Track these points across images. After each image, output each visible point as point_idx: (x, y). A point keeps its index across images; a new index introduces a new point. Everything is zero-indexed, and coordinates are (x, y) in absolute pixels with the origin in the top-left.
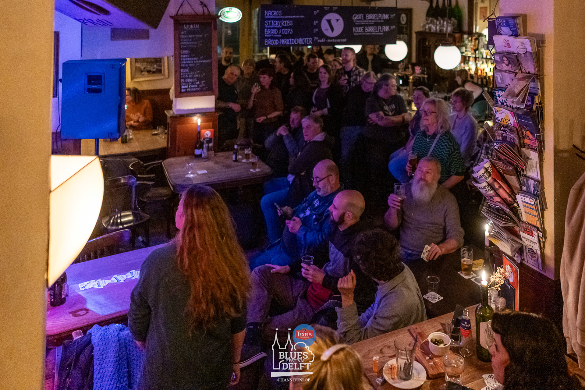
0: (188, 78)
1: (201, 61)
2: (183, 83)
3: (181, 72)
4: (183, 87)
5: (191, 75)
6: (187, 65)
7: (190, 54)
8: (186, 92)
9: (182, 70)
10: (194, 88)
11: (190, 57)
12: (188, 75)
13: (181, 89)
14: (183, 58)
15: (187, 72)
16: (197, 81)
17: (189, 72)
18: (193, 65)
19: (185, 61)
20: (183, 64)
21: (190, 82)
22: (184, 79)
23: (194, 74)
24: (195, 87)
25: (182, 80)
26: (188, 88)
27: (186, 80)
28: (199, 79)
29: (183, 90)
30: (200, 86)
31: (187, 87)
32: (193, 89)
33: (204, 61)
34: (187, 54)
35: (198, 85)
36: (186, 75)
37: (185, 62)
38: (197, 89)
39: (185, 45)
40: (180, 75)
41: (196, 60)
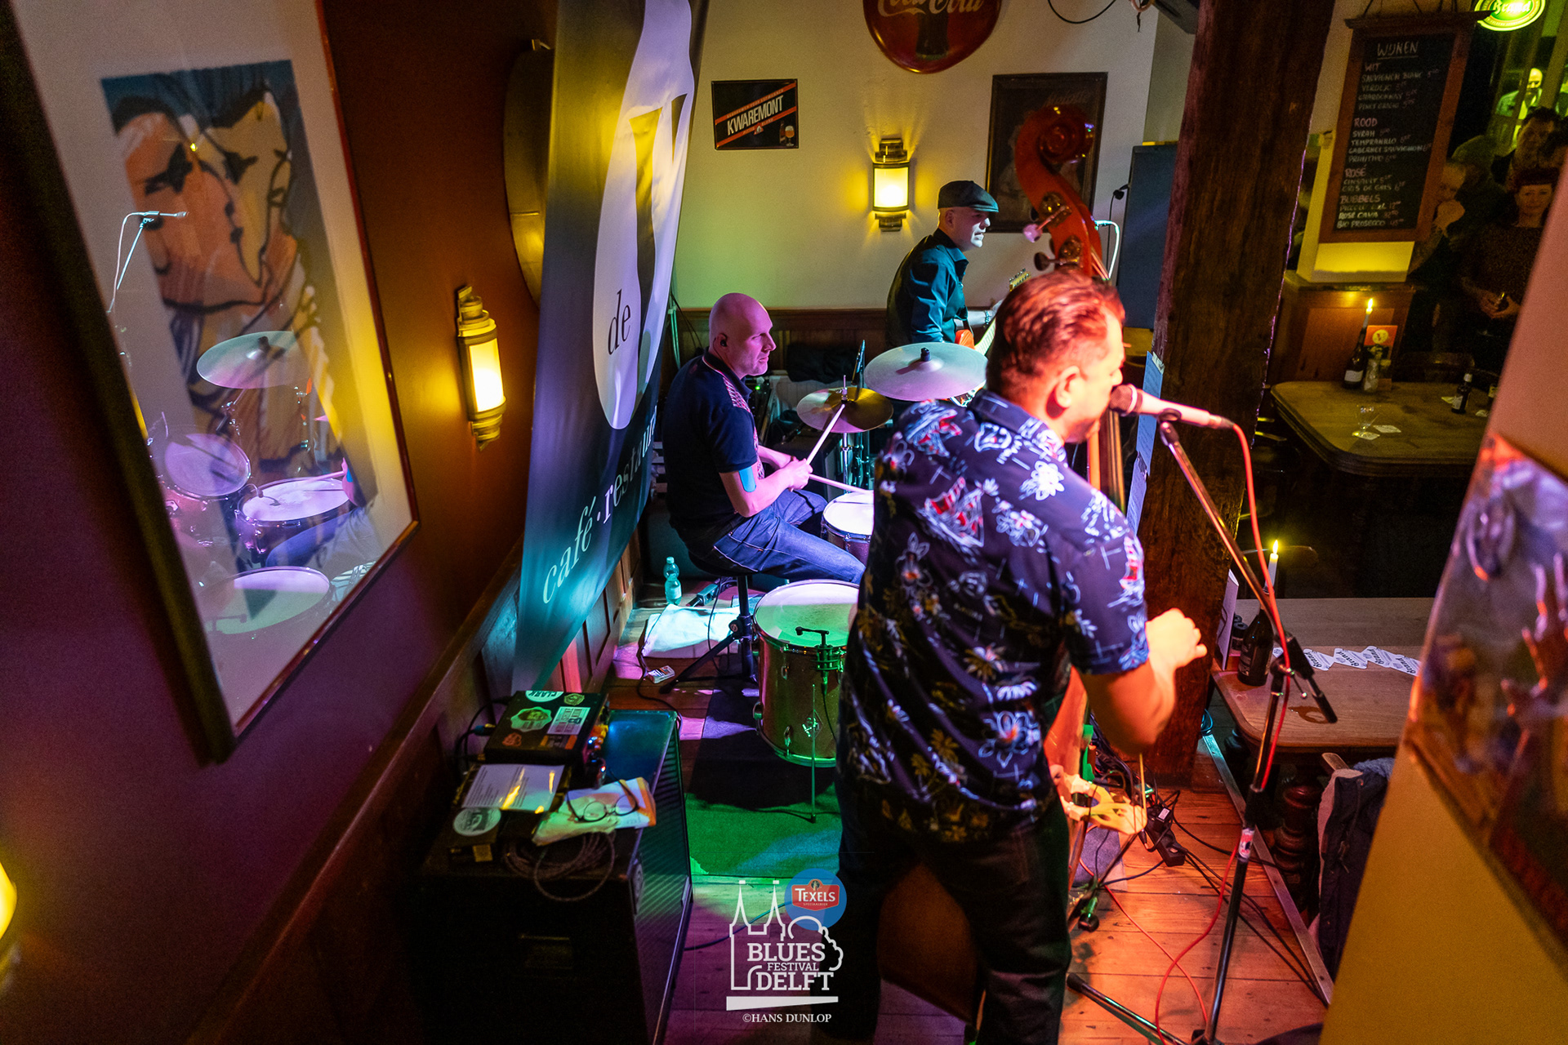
0: (1361, 192)
1: (1403, 149)
2: (1346, 204)
3: (1344, 177)
4: (1342, 216)
5: (1368, 185)
6: (1363, 159)
7: (1377, 128)
8: (1348, 229)
9: (1349, 172)
10: (1368, 219)
11: (1377, 136)
12: (1361, 187)
13: (1337, 220)
14: (1357, 138)
15: (1360, 178)
16: (1380, 203)
17: (1365, 178)
18: (1379, 158)
19: (1362, 146)
20: (1354, 154)
21: (1362, 204)
22: (1349, 194)
23: (1378, 181)
24: (1373, 219)
25: (1344, 198)
26: (1355, 218)
27: (1353, 199)
28: (1387, 197)
29: (1340, 225)
30: (1386, 215)
31: (1352, 216)
32: (1366, 223)
33: (1411, 149)
34: (1370, 129)
35: (1381, 212)
36: (1354, 185)
37: (1360, 151)
38: (1375, 223)
39: (1369, 102)
40: (1342, 185)
41: (1388, 146)
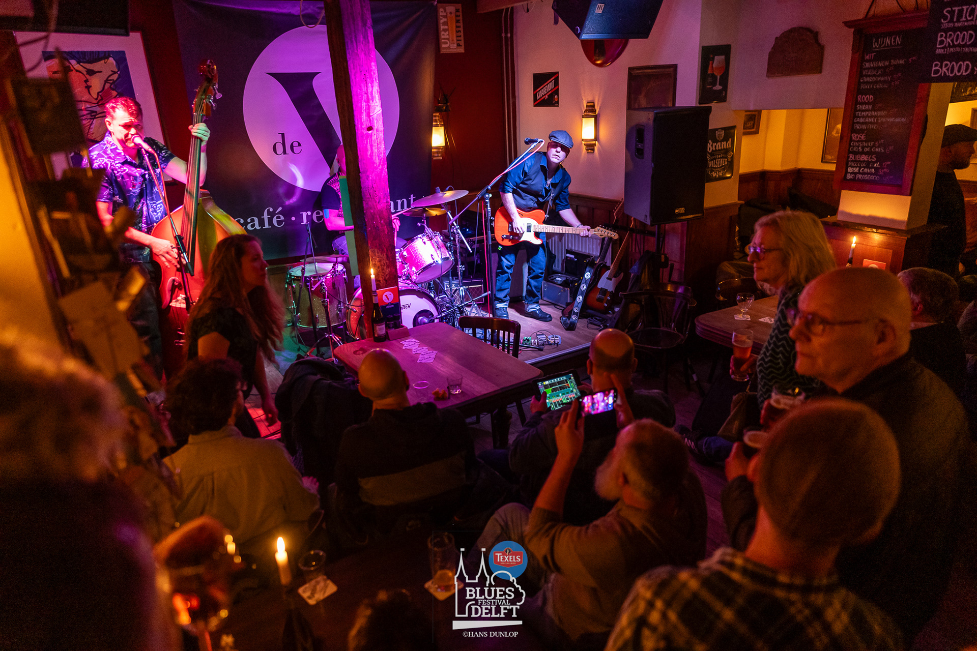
0: (863, 153)
1: (892, 120)
2: (852, 161)
3: (851, 140)
4: (850, 170)
5: (867, 147)
6: (864, 127)
7: (873, 104)
8: (854, 180)
9: (854, 136)
10: (868, 174)
11: (873, 110)
12: (863, 148)
13: (847, 172)
14: (860, 110)
15: (862, 141)
16: (876, 162)
17: (866, 141)
18: (875, 127)
19: (863, 117)
20: (858, 123)
21: (864, 161)
22: (855, 153)
23: (874, 145)
24: (871, 174)
25: (851, 156)
26: (859, 173)
27: (857, 157)
28: (881, 158)
29: (849, 177)
30: (881, 172)
31: (856, 170)
32: (867, 177)
33: (898, 120)
34: (868, 103)
35: (876, 169)
36: (858, 147)
37: (862, 120)
38: (872, 177)
39: (867, 83)
40: (850, 146)
41: (881, 117)
